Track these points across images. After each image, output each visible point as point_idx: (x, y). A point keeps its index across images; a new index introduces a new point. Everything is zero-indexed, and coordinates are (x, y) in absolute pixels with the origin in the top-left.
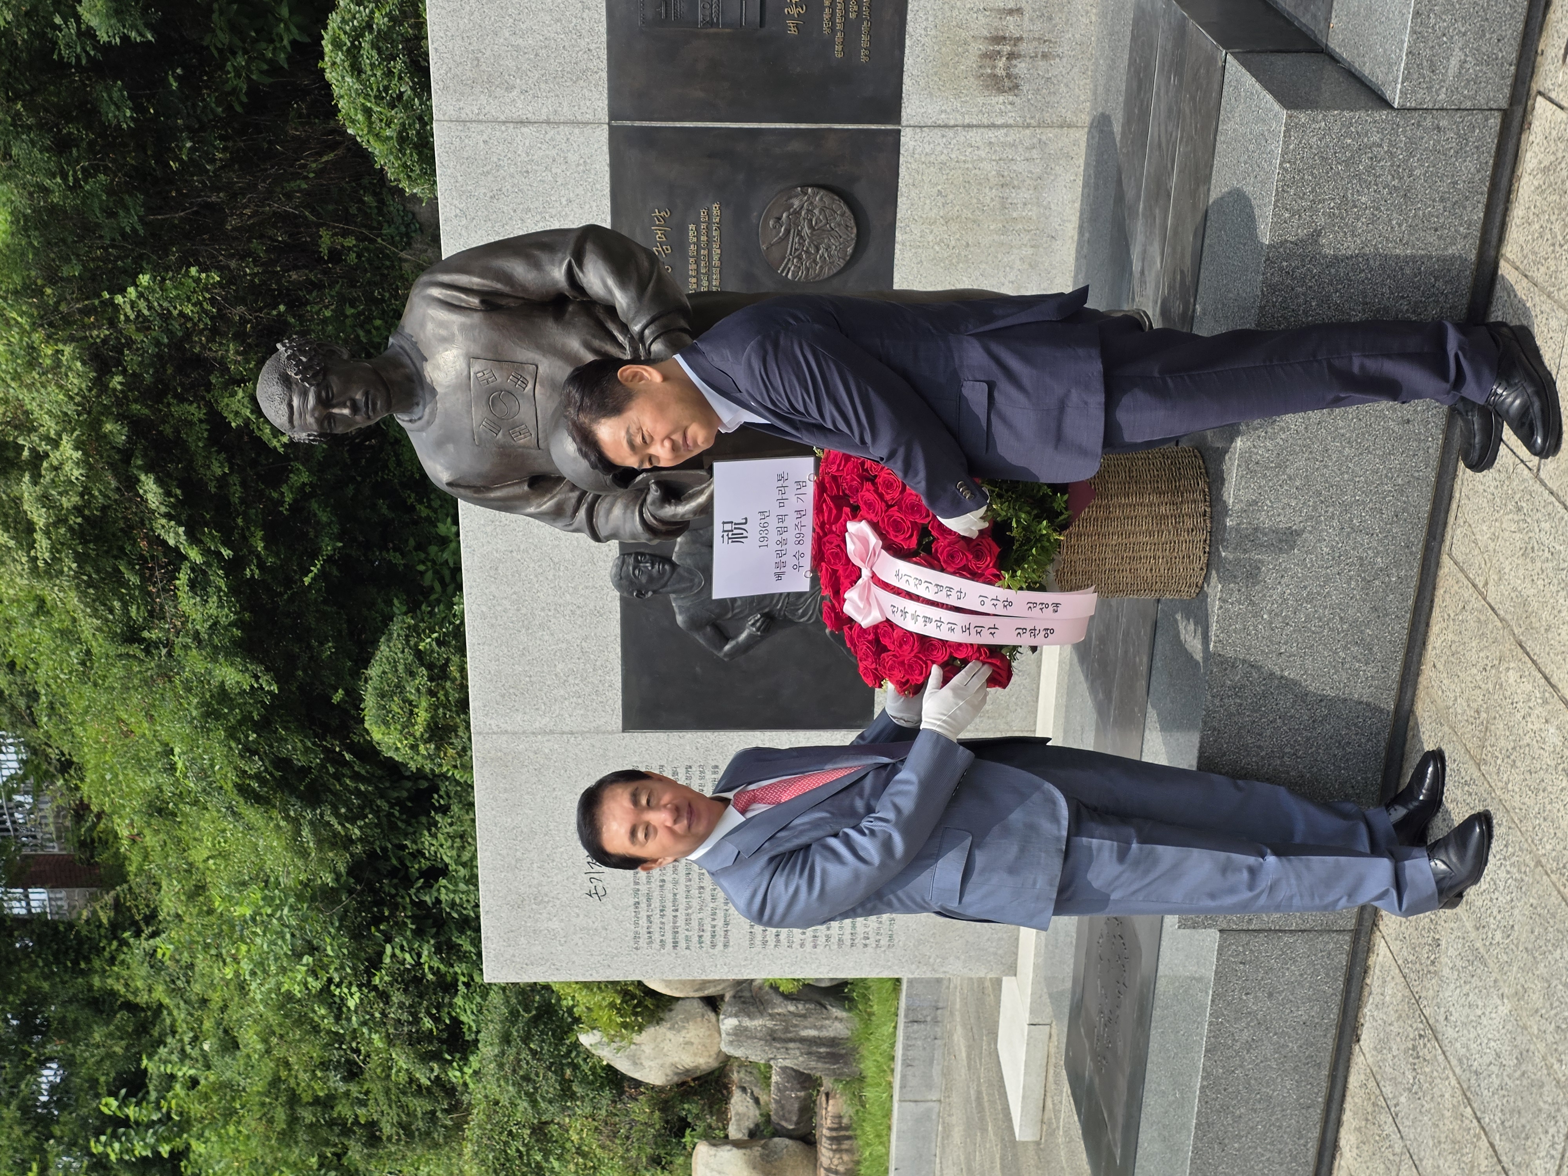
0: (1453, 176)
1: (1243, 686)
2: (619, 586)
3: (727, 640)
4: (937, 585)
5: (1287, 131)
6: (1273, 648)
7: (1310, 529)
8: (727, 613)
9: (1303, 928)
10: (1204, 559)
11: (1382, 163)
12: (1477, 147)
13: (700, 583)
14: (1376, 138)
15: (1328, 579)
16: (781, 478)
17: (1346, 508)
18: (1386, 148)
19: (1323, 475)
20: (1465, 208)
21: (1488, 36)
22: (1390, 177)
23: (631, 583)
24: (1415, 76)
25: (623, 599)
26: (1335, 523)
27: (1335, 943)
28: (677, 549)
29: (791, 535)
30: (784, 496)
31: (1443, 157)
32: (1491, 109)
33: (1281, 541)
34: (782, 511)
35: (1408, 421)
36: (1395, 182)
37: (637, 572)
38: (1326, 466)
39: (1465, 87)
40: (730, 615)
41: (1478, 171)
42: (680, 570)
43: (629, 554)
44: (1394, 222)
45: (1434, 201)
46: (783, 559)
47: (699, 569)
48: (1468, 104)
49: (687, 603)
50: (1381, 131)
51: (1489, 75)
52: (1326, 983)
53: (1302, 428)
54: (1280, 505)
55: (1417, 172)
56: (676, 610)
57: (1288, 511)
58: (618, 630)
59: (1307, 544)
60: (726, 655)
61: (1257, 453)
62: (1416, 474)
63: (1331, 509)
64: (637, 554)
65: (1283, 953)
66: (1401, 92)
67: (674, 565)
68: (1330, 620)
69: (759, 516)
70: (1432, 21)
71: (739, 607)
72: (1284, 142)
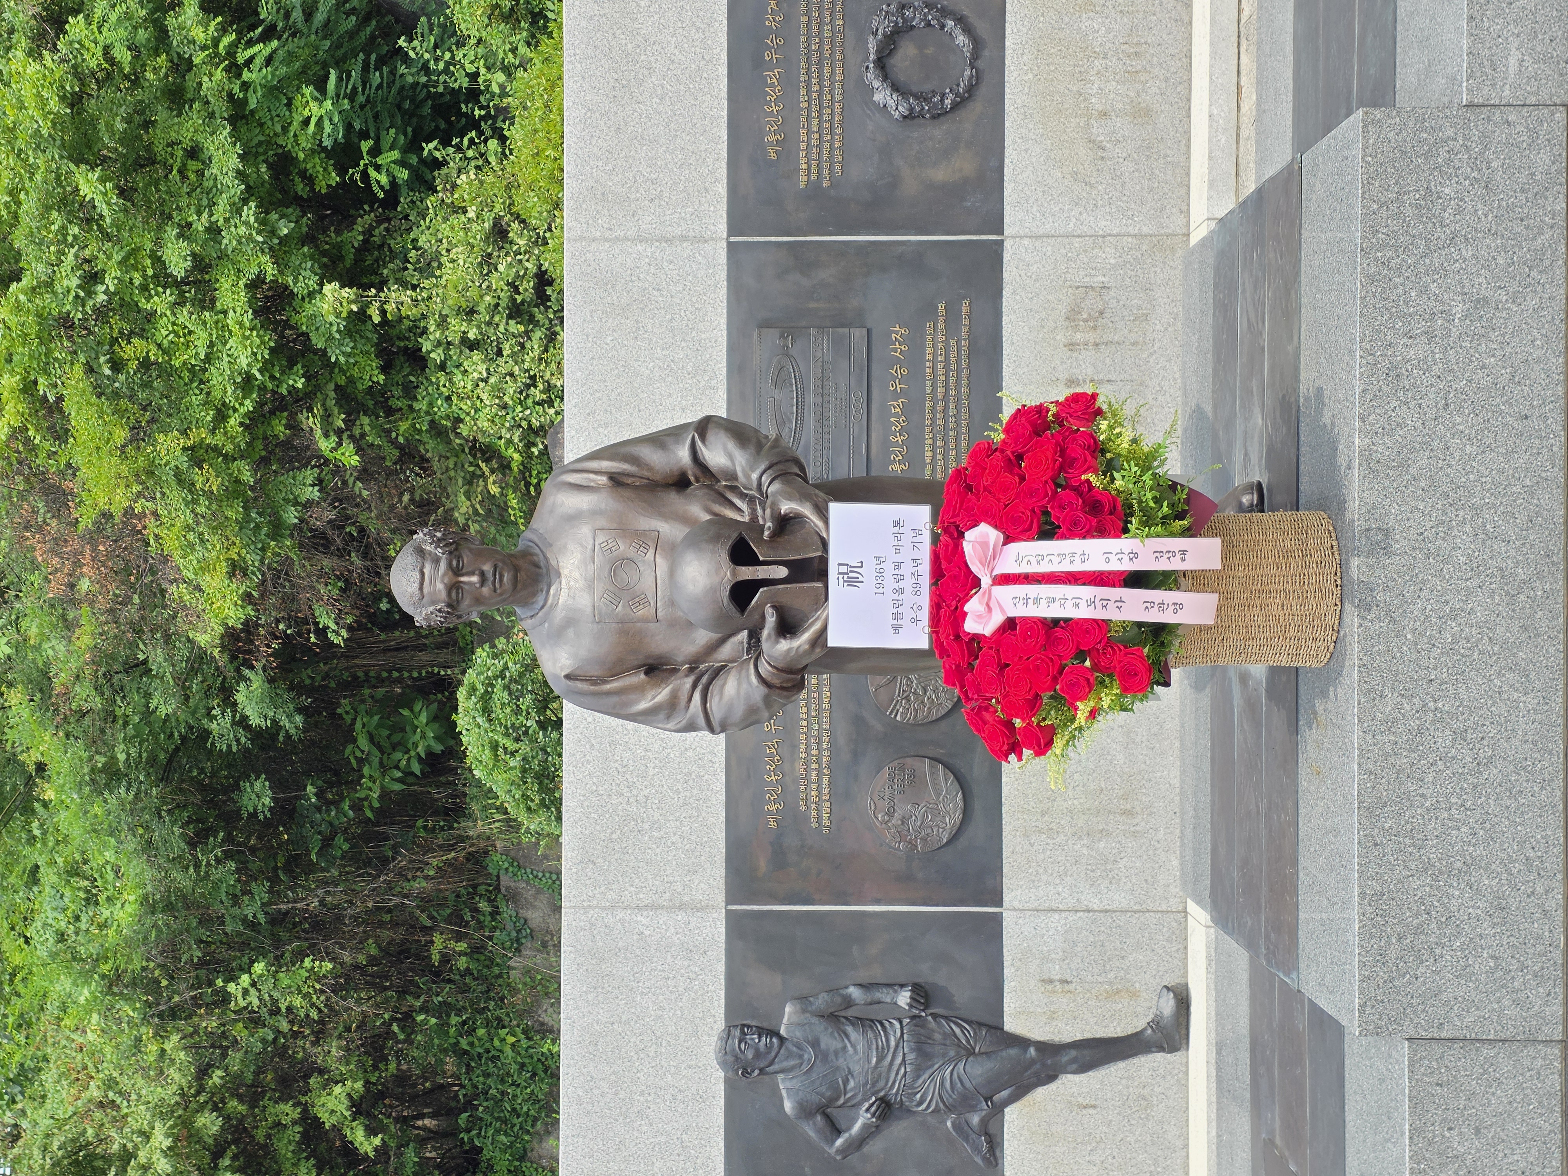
0: (1529, 167)
1: (1395, 721)
2: (723, 1064)
3: (838, 1132)
4: (1059, 555)
5: (1365, 126)
6: (1423, 673)
7: (1442, 534)
8: (838, 1098)
9: (1504, 1037)
10: (1337, 592)
11: (1460, 156)
12: (1548, 140)
13: (810, 1060)
14: (1450, 132)
15: (1469, 593)
16: (896, 524)
17: (1477, 511)
18: (1461, 142)
19: (1447, 475)
20: (1546, 198)
21: (1540, 37)
22: (1469, 169)
23: (737, 1058)
24: (1479, 74)
25: (727, 1081)
26: (1468, 528)
27: (1544, 1059)
28: (785, 1020)
29: (907, 584)
30: (900, 543)
31: (1517, 150)
32: (1555, 105)
33: (1414, 549)
34: (898, 558)
35: (1526, 417)
36: (1475, 174)
37: (743, 1046)
38: (1449, 466)
39: (1527, 83)
40: (841, 1101)
41: (1553, 163)
42: (788, 1044)
43: (735, 1026)
44: (1480, 213)
45: (1515, 191)
46: (900, 610)
47: (808, 1042)
48: (1533, 100)
49: (795, 1084)
50: (1454, 125)
51: (1548, 72)
52: (1541, 1115)
53: (1419, 424)
54: (1409, 508)
55: (1494, 164)
56: (784, 1093)
57: (1418, 515)
58: (721, 1121)
59: (1442, 553)
60: (838, 1151)
61: (1377, 451)
62: (1544, 475)
63: (1461, 513)
64: (743, 1026)
65: (1486, 1071)
66: (1467, 89)
67: (782, 1039)
68: (1479, 641)
69: (875, 561)
70: (1486, 24)
71: (851, 1090)
72: (1364, 137)
